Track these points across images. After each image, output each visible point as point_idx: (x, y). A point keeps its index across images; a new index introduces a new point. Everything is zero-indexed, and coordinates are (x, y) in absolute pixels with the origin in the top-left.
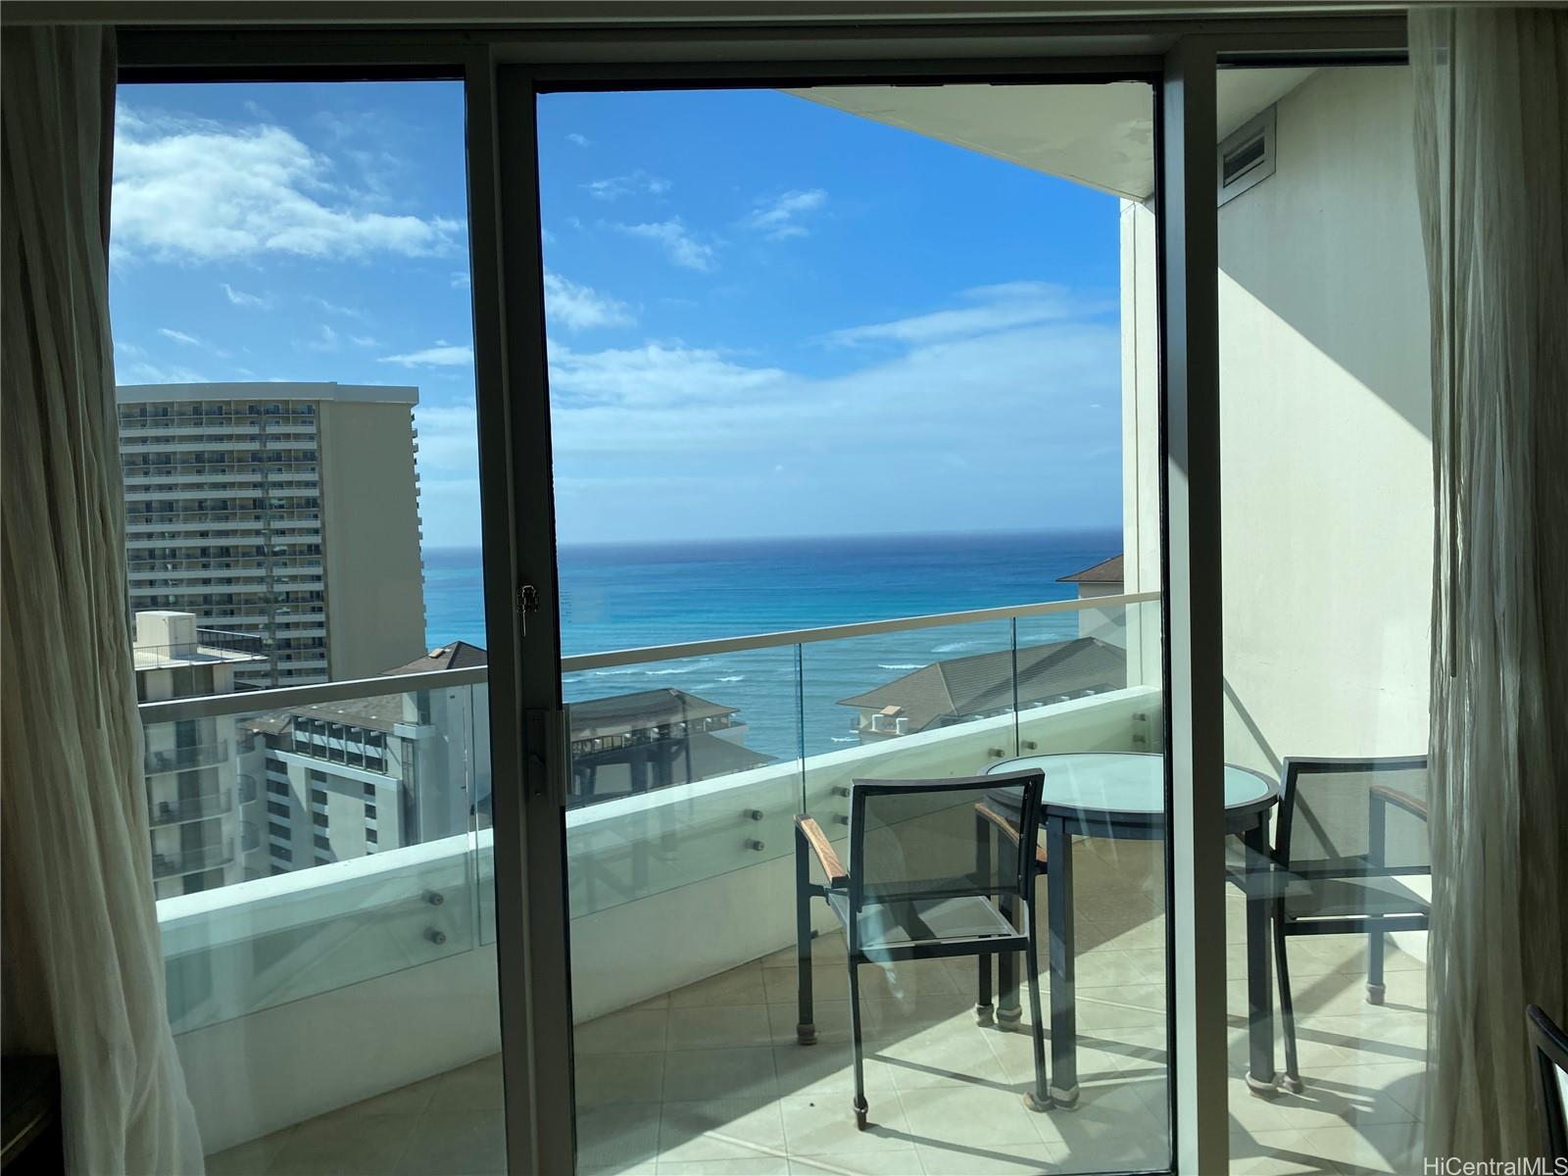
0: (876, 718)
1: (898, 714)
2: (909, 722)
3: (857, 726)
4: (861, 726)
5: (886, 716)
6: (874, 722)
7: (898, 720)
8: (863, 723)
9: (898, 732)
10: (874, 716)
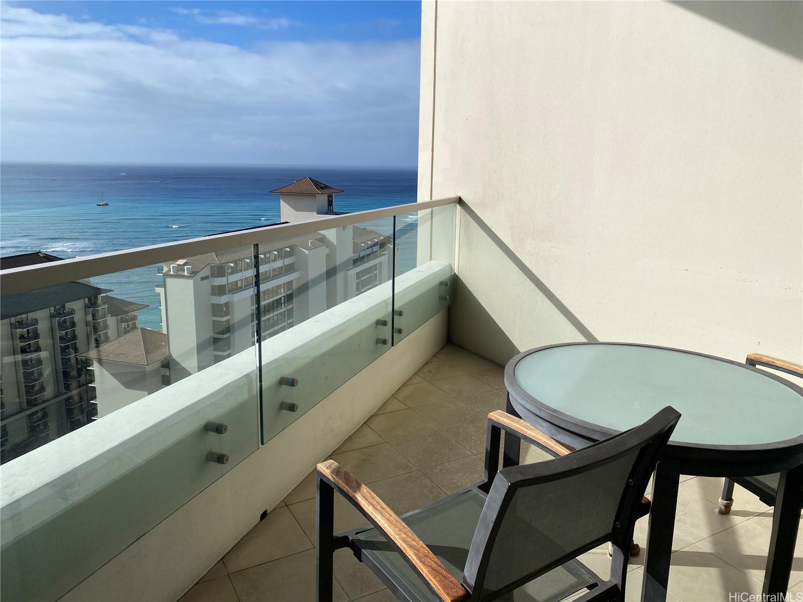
0: (173, 266)
1: (185, 264)
2: (192, 268)
3: (161, 272)
4: (164, 271)
5: (178, 265)
6: (171, 269)
7: (185, 267)
8: (165, 269)
9: (186, 274)
10: (171, 266)
